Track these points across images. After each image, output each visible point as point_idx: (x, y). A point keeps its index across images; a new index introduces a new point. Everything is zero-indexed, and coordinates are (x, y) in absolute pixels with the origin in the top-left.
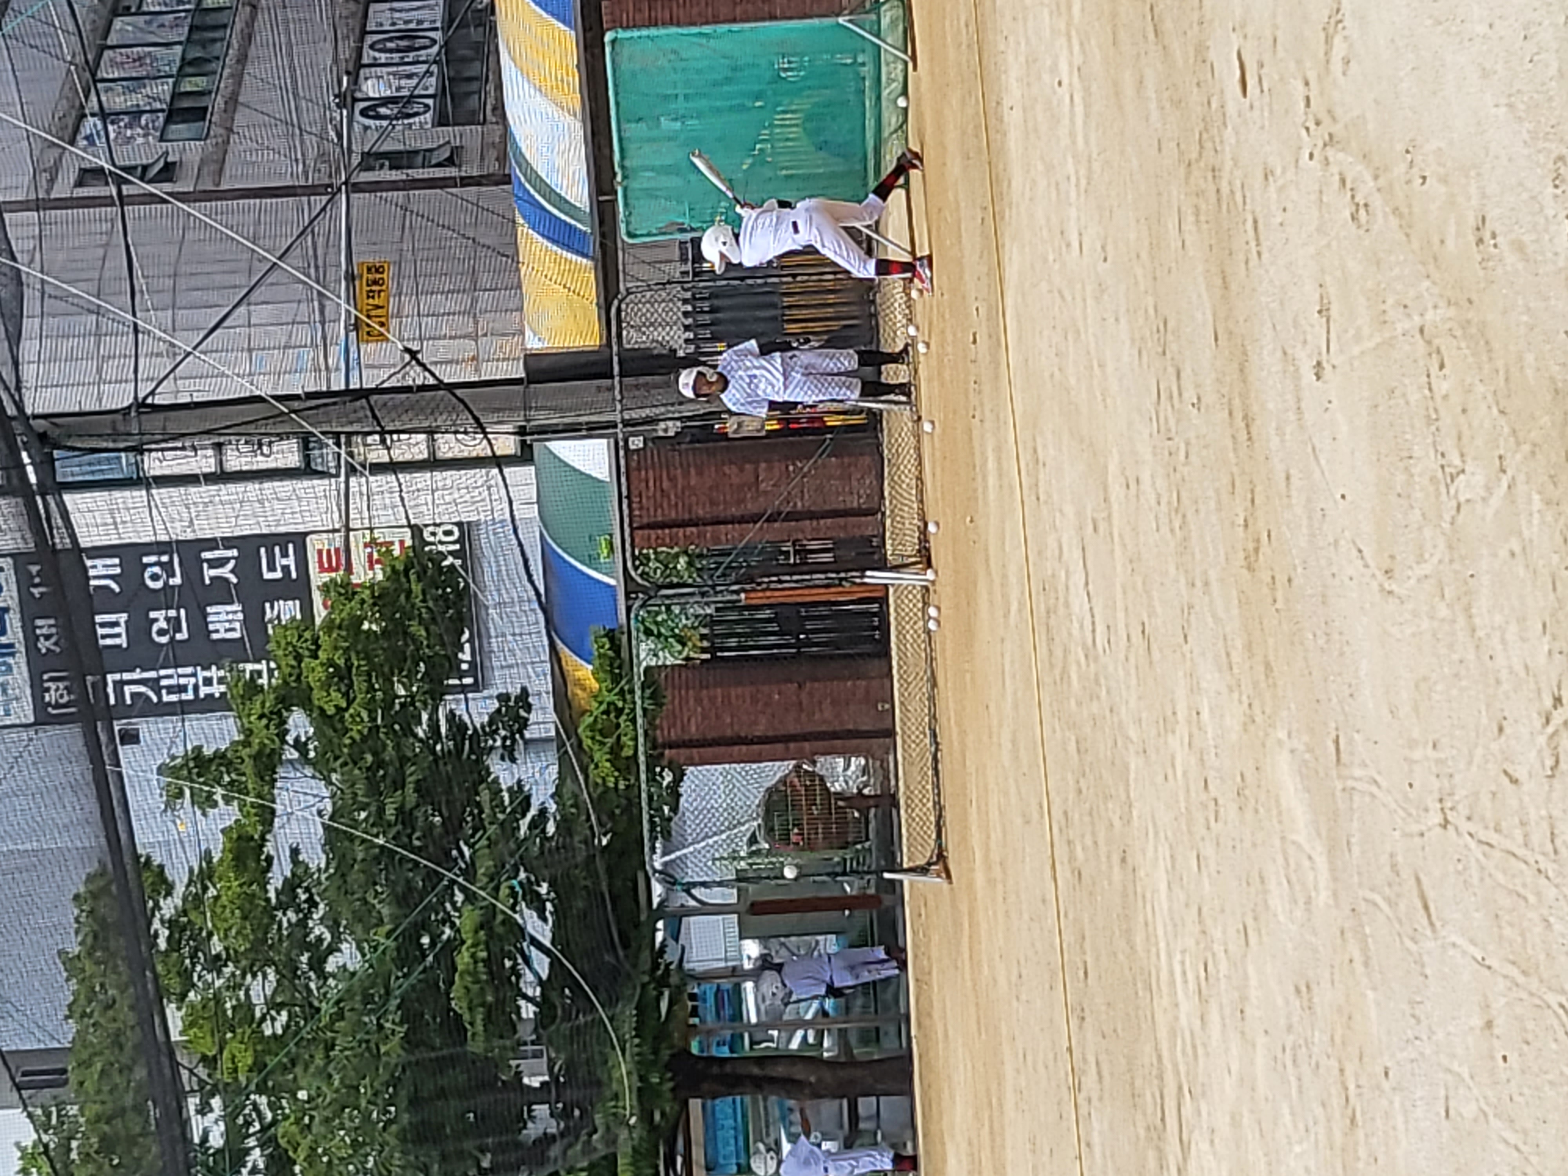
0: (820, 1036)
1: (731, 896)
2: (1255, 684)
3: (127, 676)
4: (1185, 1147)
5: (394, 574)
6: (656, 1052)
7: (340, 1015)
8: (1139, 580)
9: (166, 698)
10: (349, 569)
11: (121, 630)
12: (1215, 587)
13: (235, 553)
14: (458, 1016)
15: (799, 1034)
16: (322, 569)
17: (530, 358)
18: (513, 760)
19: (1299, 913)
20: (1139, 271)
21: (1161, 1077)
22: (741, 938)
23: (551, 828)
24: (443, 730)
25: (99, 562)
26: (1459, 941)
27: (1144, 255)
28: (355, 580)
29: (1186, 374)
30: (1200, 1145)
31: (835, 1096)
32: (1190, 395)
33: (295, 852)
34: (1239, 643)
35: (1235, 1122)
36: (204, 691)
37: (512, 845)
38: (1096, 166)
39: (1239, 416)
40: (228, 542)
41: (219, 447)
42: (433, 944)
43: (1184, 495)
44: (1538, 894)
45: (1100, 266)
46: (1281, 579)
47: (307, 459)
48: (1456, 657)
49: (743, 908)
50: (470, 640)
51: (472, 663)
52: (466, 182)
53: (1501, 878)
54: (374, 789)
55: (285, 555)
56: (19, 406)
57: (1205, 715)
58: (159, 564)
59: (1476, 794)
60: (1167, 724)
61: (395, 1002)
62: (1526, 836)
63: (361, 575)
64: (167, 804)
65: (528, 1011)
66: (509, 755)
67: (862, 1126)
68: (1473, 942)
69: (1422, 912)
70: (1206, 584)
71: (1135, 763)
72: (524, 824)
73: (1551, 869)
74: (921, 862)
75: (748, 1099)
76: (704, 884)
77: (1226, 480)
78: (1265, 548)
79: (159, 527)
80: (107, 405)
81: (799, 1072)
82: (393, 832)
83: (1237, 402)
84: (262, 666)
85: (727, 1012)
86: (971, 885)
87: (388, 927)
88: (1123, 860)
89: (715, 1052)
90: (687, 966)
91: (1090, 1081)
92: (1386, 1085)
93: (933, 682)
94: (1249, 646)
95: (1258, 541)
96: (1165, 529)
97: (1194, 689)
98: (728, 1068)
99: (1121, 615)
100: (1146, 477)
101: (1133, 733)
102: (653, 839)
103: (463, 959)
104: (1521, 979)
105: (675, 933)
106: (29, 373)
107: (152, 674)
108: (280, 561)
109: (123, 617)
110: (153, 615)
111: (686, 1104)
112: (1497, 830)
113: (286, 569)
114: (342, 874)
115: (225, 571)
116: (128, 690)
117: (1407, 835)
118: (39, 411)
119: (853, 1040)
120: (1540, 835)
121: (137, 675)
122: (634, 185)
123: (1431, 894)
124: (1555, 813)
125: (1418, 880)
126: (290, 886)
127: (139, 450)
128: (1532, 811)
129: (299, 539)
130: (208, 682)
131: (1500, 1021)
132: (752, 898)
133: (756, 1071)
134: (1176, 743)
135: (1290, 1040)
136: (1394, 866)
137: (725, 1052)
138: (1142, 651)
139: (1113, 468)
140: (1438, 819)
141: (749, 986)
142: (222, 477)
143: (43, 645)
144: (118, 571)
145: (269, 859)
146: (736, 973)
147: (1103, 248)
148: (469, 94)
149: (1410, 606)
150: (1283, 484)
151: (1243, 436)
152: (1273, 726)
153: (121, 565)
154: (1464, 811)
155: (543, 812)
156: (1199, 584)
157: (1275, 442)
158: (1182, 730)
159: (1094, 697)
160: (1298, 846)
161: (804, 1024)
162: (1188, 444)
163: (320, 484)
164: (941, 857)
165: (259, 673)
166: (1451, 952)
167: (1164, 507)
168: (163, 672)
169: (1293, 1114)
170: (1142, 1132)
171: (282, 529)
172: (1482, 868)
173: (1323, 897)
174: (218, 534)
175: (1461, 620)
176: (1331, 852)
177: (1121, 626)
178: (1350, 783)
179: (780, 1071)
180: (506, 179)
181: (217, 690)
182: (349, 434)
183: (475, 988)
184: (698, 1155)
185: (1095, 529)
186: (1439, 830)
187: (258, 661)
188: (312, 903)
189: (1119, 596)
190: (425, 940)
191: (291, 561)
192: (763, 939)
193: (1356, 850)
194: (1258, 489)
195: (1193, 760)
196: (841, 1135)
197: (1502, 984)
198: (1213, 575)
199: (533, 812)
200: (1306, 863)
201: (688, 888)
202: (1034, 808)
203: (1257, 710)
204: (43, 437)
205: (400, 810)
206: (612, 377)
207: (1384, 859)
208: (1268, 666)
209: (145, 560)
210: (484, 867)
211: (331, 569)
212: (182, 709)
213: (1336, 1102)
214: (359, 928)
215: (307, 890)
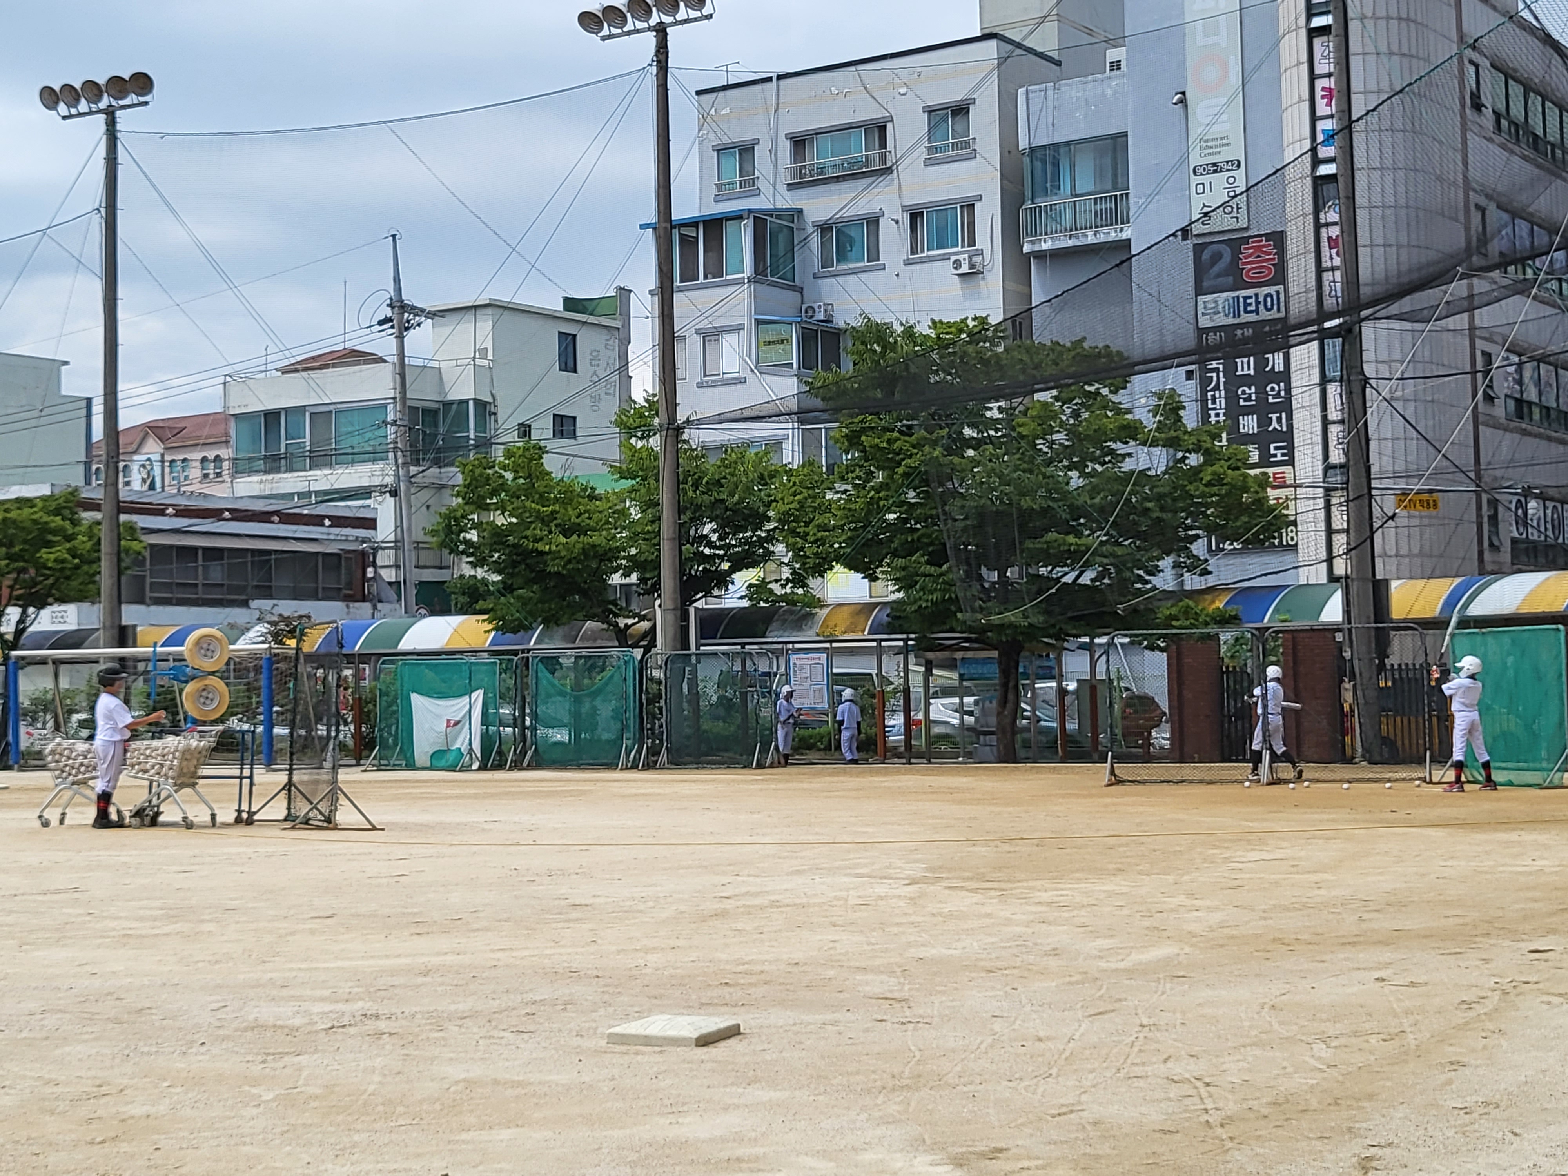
0: (1028, 718)
1: (1101, 674)
2: (1212, 939)
3: (1221, 374)
4: (976, 890)
5: (1272, 510)
6: (1022, 633)
7: (1045, 476)
8: (1266, 886)
9: (1209, 394)
10: (1274, 487)
11: (1246, 372)
12: (1263, 922)
13: (1285, 429)
14: (1042, 536)
15: (1028, 708)
16: (1274, 474)
17: (1386, 582)
18: (1173, 567)
19: (1095, 952)
20: (1432, 894)
21: (1009, 881)
22: (1078, 681)
23: (1139, 586)
24: (1190, 533)
25: (1281, 361)
26: (1082, 1030)
27: (1441, 898)
28: (1269, 490)
29: (1376, 915)
30: (977, 897)
31: (999, 723)
32: (1366, 916)
33: (1130, 455)
34: (1234, 932)
35: (989, 915)
36: (1212, 413)
37: (1129, 565)
38: (1489, 876)
39: (1355, 939)
40: (1290, 427)
41: (1342, 422)
42: (1081, 524)
43: (1311, 910)
44: (1107, 1068)
45: (1434, 876)
46: (1268, 955)
47: (1334, 467)
48: (1229, 1037)
49: (1094, 682)
50: (1235, 549)
51: (1223, 549)
52: (1481, 553)
53: (1115, 1051)
54: (1160, 497)
55: (1283, 455)
56: (1366, 319)
57: (1196, 914)
58: (1279, 391)
59: (1158, 1042)
60: (1191, 895)
61: (1051, 504)
62: (1137, 1064)
63: (1271, 493)
64: (1155, 393)
65: (1043, 571)
66: (1176, 565)
67: (982, 737)
68: (1082, 1035)
69: (1097, 1011)
70: (1265, 919)
71: (1171, 878)
72: (1141, 572)
73: (1121, 1075)
74: (1117, 772)
75: (997, 681)
76: (1108, 661)
77: (1320, 931)
78: (1285, 948)
79: (1300, 390)
80: (1365, 366)
81: (1010, 706)
82: (1137, 505)
83: (1362, 939)
84: (1224, 442)
85: (1041, 672)
86: (1107, 796)
87: (1089, 502)
88: (1119, 870)
89: (1021, 664)
90: (1064, 652)
91: (1006, 847)
92: (1008, 988)
93: (1211, 783)
94: (1233, 937)
95: (1289, 945)
96: (1294, 900)
97: (1209, 909)
98: (1013, 671)
99: (1248, 876)
100: (1322, 892)
101: (1186, 878)
102: (1130, 636)
103: (1071, 539)
104: (1064, 1056)
105: (1082, 647)
106: (1383, 324)
107: (1222, 388)
108: (1279, 453)
109: (1252, 372)
110: (1253, 388)
111: (996, 649)
112: (1140, 1051)
113: (1275, 456)
114: (1117, 479)
115: (1275, 424)
116: (1214, 375)
117: (1136, 1008)
118: (1363, 329)
119: (1026, 735)
120: (1138, 1071)
121: (1222, 380)
122: (1479, 638)
123: (1106, 1017)
124: (1149, 1080)
125: (1113, 1011)
126: (1112, 452)
127: (1341, 381)
128: (1150, 1068)
129: (1291, 462)
130: (1217, 415)
131: (1042, 1045)
132: (1098, 687)
133: (1011, 684)
134: (1181, 899)
135: (1030, 944)
136: (1120, 1000)
137: (1021, 670)
138: (1230, 885)
139: (1326, 876)
140: (1145, 1021)
141: (1054, 684)
142: (1326, 423)
143: (1239, 332)
144: (1276, 370)
145: (1127, 443)
146: (1060, 678)
147: (1444, 878)
148: (1528, 556)
149: (1256, 1016)
150: (1318, 958)
151: (1344, 940)
152: (1192, 946)
153: (1280, 372)
154: (1150, 1035)
155: (1147, 582)
156: (1265, 915)
157: (1342, 956)
158: (1188, 902)
159: (1205, 861)
160: (1128, 955)
161: (1033, 711)
162: (1339, 913)
163: (1320, 473)
164: (1120, 782)
165: (1221, 441)
166: (1076, 1024)
167: (1305, 900)
168: (1223, 393)
169: (993, 943)
170: (982, 870)
171: (1296, 454)
172: (1120, 1042)
173: (1103, 964)
174: (1295, 422)
175: (1248, 1041)
176: (1127, 971)
177: (1243, 876)
178: (1162, 981)
179: (1011, 697)
180: (1482, 573)
181: (1213, 419)
182: (1347, 489)
183: (1056, 544)
184: (969, 654)
185: (1293, 866)
186: (1138, 1022)
187: (1228, 440)
188: (1103, 464)
189: (1258, 876)
190: (1082, 521)
191: (1279, 458)
192: (1076, 692)
193: (1128, 982)
194: (1316, 947)
195: (1172, 906)
196: (978, 727)
197: (1061, 1047)
198: (1270, 922)
199: (1147, 578)
200: (1120, 958)
201: (1106, 652)
202: (1146, 829)
203: (1199, 939)
204: (1350, 331)
205: (1148, 509)
206: (1375, 622)
207: (1124, 996)
208: (1222, 946)
209: (1282, 384)
210: (1119, 551)
211: (1275, 478)
212: (1204, 401)
213: (999, 964)
214: (1088, 488)
215: (1110, 462)
